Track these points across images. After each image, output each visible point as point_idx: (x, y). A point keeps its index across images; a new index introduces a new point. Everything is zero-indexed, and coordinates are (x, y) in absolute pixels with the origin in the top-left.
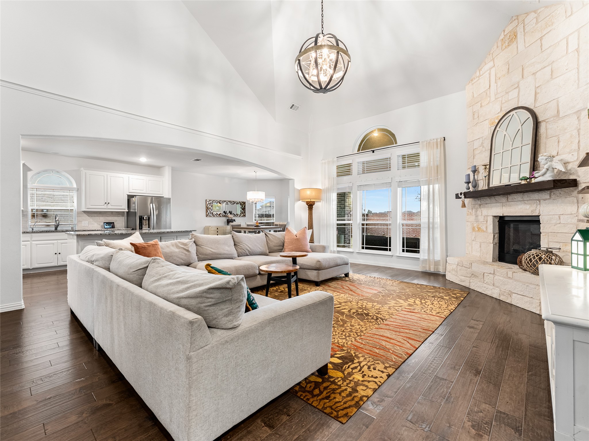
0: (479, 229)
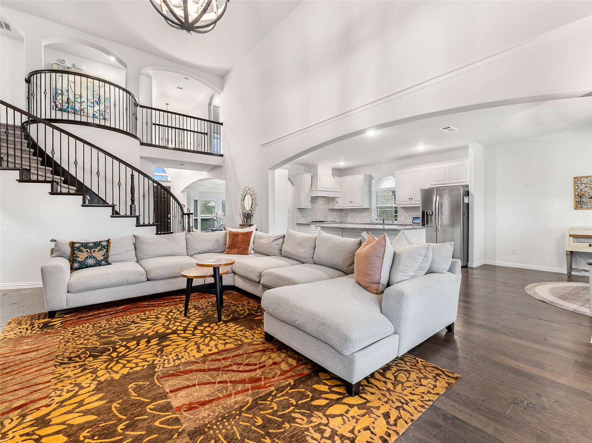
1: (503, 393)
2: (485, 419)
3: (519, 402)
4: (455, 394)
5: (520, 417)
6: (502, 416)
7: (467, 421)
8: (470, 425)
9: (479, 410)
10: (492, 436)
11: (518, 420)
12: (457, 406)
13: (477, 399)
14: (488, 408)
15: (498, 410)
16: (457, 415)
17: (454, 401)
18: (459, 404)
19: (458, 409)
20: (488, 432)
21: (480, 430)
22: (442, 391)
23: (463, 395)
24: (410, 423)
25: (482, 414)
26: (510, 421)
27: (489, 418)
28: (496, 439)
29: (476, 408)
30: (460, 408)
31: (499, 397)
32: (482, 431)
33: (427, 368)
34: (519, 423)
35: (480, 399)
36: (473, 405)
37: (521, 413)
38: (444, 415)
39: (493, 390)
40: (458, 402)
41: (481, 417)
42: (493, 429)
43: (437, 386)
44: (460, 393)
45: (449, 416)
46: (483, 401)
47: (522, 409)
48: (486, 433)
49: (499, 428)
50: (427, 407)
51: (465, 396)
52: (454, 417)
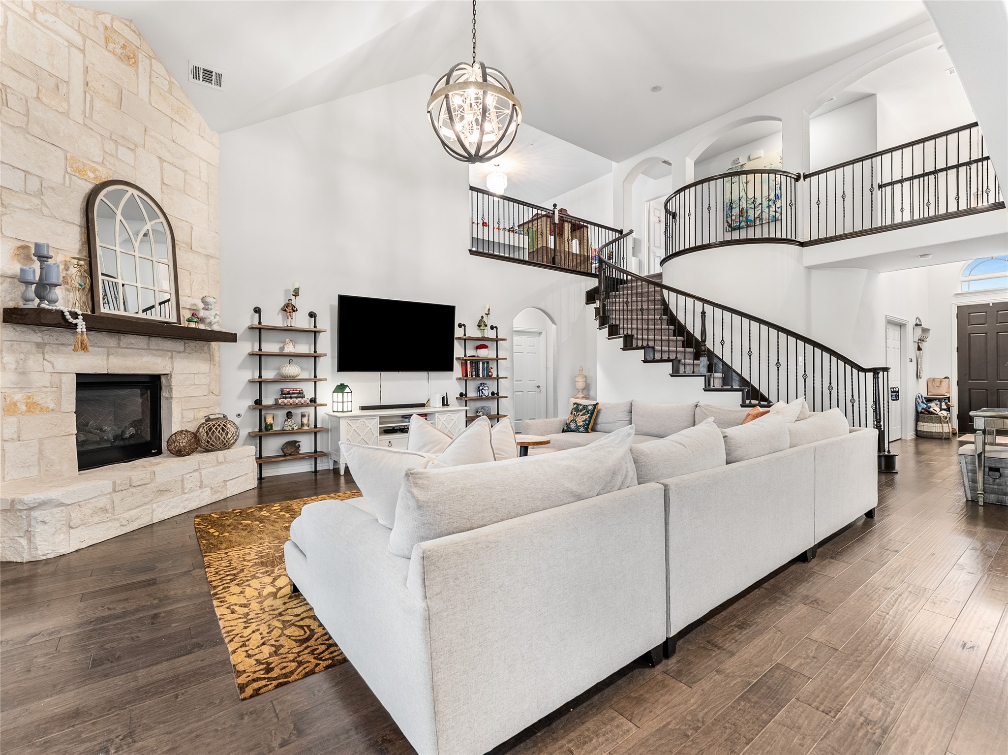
0: (32, 407)
1: (159, 735)
2: (155, 678)
3: (123, 743)
4: (219, 673)
5: (112, 719)
6: (137, 699)
7: (173, 661)
8: (167, 660)
9: (171, 681)
10: (135, 670)
11: (113, 713)
12: (199, 664)
13: (186, 692)
14: (162, 692)
15: (148, 702)
16: (189, 656)
17: (209, 666)
18: (200, 668)
19: (194, 662)
20: (141, 671)
21: (152, 665)
22: (234, 659)
23: (208, 680)
24: (219, 617)
25: (164, 680)
26: (124, 701)
27: (152, 684)
28: (130, 672)
29: (178, 680)
30: (194, 664)
31: (159, 723)
32: (149, 666)
33: (294, 665)
34: (109, 710)
35: (183, 694)
36: (183, 681)
37: (113, 727)
38: (202, 646)
39: (176, 726)
40: (203, 668)
41: (161, 676)
42: (139, 676)
43: (247, 658)
44: (214, 678)
45: (195, 650)
46: (177, 696)
47: (113, 736)
48: (143, 668)
49: (132, 684)
50: (225, 635)
51: (205, 681)
52: (190, 652)
